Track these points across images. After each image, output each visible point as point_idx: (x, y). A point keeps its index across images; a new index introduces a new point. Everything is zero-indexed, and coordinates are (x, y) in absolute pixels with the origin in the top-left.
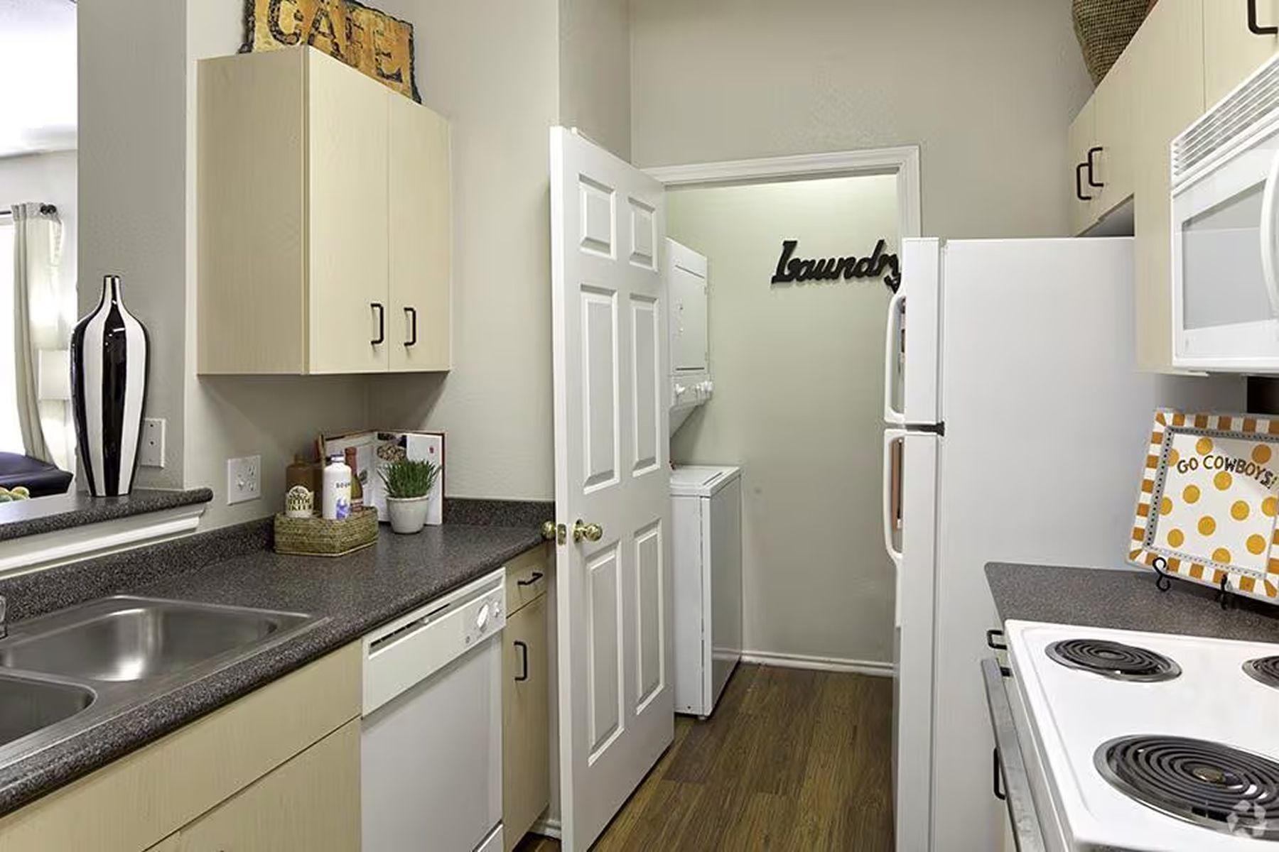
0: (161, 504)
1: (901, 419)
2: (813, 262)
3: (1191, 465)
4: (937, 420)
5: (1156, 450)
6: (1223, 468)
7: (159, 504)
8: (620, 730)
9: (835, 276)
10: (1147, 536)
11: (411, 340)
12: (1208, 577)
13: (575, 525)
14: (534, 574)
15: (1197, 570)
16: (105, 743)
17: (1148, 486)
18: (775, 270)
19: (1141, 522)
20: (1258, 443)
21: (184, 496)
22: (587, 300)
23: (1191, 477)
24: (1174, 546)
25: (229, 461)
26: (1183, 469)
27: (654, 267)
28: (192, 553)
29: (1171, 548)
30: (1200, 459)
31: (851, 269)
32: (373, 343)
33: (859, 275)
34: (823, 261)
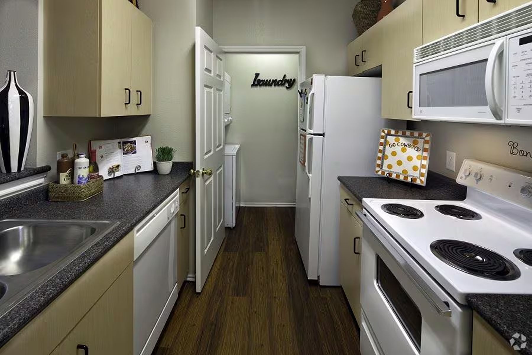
0: (26, 175)
1: (312, 132)
2: (264, 80)
3: (394, 145)
4: (323, 132)
5: (382, 141)
6: (404, 146)
7: (25, 175)
8: (212, 238)
9: (271, 85)
10: (381, 166)
11: (139, 103)
12: (402, 178)
13: (202, 170)
14: (186, 189)
15: (398, 176)
16: (20, 320)
17: (380, 151)
18: (253, 82)
19: (379, 162)
20: (415, 139)
21: (37, 170)
22: (206, 90)
23: (393, 149)
24: (389, 169)
25: (58, 153)
26: (391, 146)
27: (222, 79)
28: (41, 194)
29: (388, 170)
30: (396, 143)
31: (276, 83)
32: (126, 104)
33: (278, 85)
34: (267, 80)
